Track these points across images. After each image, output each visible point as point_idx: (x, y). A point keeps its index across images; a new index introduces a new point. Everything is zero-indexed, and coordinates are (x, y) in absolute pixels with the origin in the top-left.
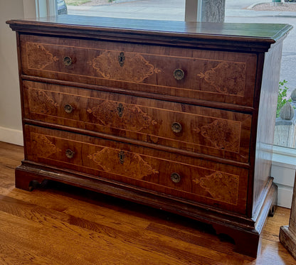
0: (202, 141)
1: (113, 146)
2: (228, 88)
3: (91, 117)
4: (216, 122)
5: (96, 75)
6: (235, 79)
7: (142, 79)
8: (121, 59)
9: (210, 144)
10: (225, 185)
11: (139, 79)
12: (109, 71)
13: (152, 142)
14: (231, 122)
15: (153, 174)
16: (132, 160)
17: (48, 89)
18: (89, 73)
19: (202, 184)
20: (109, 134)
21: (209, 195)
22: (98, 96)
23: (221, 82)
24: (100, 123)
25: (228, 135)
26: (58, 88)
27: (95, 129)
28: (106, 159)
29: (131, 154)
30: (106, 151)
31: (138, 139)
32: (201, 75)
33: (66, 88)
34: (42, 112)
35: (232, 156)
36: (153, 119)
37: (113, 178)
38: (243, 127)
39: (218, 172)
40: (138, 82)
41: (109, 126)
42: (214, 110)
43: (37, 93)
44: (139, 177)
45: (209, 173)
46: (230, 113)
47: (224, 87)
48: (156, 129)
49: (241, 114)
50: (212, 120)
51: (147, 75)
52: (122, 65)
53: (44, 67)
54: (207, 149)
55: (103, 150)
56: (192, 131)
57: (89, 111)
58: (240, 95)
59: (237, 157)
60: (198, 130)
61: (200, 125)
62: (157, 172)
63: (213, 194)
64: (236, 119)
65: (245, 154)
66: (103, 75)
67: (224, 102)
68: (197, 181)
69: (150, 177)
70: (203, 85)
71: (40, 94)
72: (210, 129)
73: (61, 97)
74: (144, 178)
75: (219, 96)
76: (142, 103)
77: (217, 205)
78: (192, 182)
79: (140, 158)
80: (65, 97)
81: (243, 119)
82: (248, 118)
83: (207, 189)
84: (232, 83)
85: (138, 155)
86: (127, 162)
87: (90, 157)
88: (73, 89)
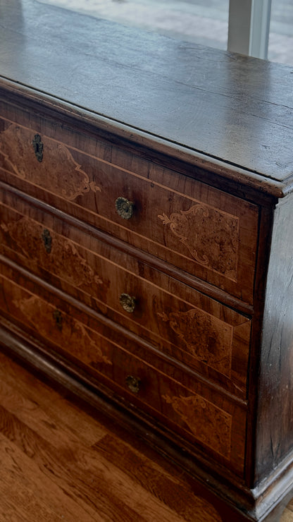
0: (173, 337)
1: (45, 298)
2: (210, 258)
3: (7, 238)
4: (192, 312)
5: (5, 166)
6: (222, 243)
7: (73, 196)
8: (38, 148)
9: (185, 347)
10: (210, 422)
11: (68, 194)
12: (22, 165)
13: (99, 311)
14: (217, 322)
15: (104, 362)
16: (73, 330)
19: (175, 406)
20: (37, 275)
21: (187, 427)
22: (14, 206)
23: (197, 242)
24: (22, 253)
25: (213, 342)
27: (17, 260)
28: (38, 315)
29: (72, 321)
30: (36, 302)
31: (79, 299)
32: (165, 219)
36: (96, 273)
38: (237, 338)
39: (199, 397)
40: (68, 199)
41: (35, 262)
44: (86, 361)
45: (186, 394)
46: (216, 304)
47: (203, 252)
48: (102, 291)
49: (233, 312)
50: (186, 308)
51: (80, 191)
52: (40, 159)
54: (182, 353)
55: (32, 299)
56: (156, 316)
57: (4, 227)
58: (231, 277)
59: (229, 385)
60: (165, 317)
61: (168, 310)
62: (110, 362)
63: (194, 429)
64: (225, 318)
65: (241, 385)
66: (15, 169)
67: (206, 281)
68: (168, 399)
69: (101, 366)
70: (169, 239)
72: (183, 321)
74: (93, 365)
75: (197, 267)
76: (78, 240)
78: (161, 398)
79: (84, 332)
81: (235, 323)
82: (245, 323)
83: (184, 418)
84: (215, 250)
85: (80, 324)
86: (66, 331)
87: (16, 303)
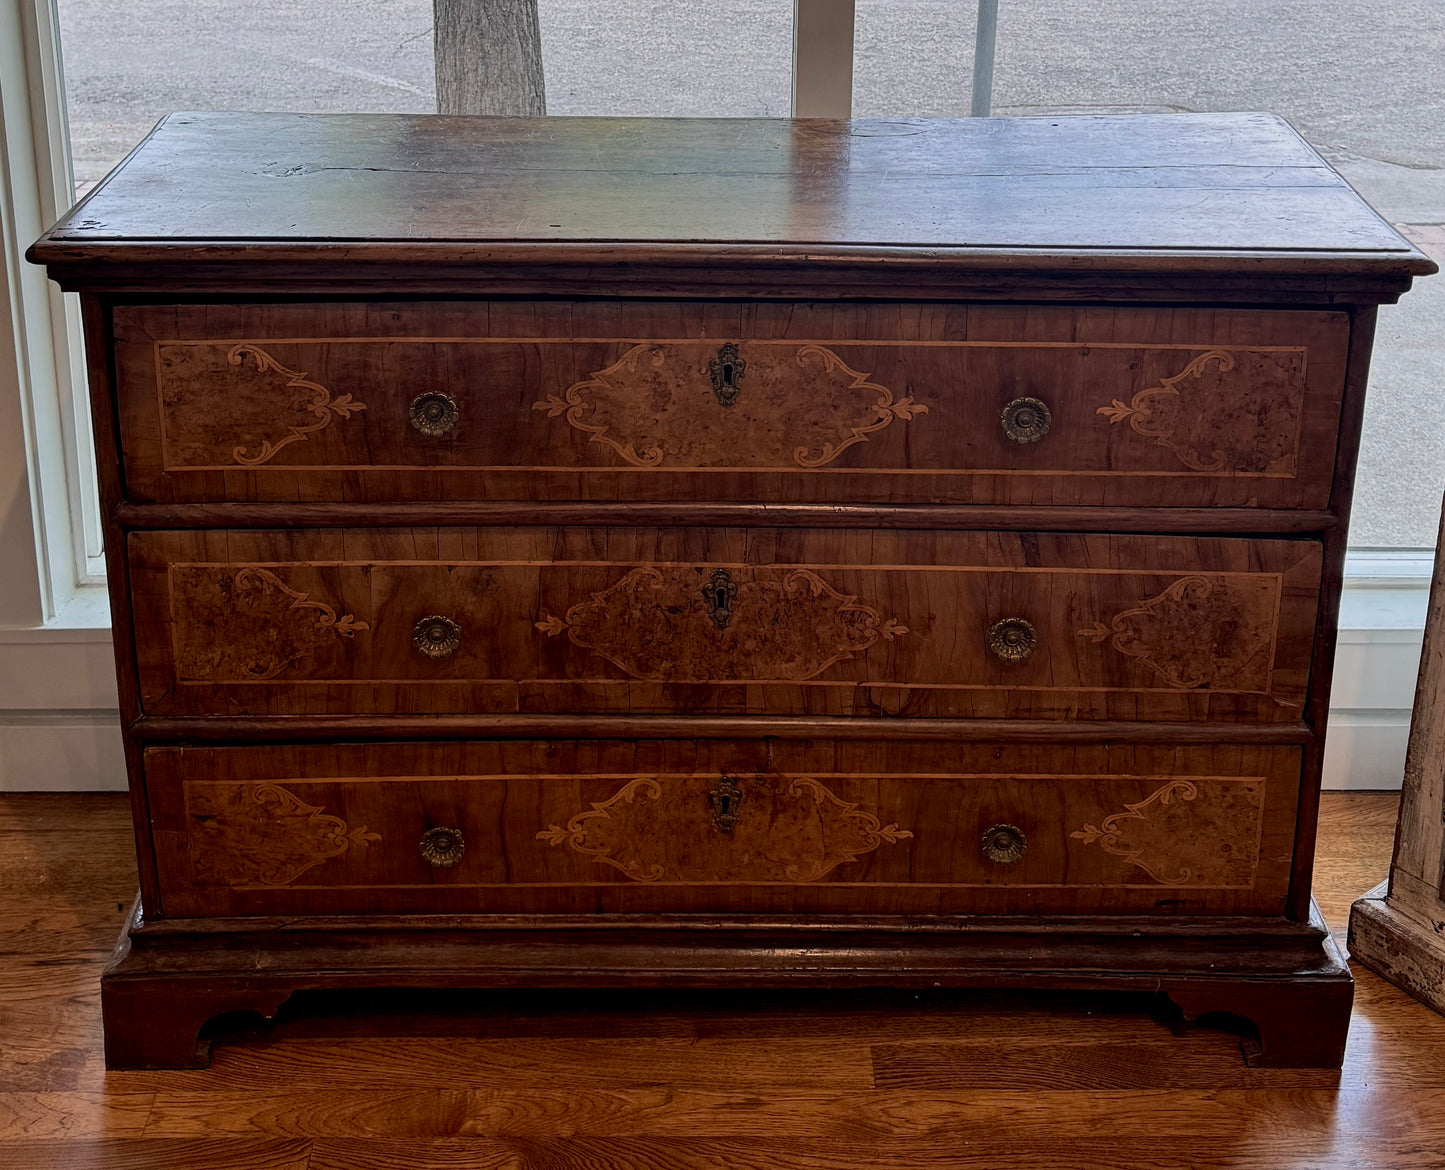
0: (1117, 670)
1: (677, 766)
2: (1230, 451)
3: (555, 653)
4: (1176, 590)
5: (587, 456)
6: (1263, 410)
7: (830, 453)
8: (727, 375)
9: (1151, 680)
10: (1208, 823)
11: (817, 452)
12: (658, 433)
13: (877, 713)
14: (1241, 578)
15: (884, 845)
16: (780, 806)
17: (293, 557)
18: (545, 453)
19: (1109, 840)
21: (1140, 875)
22: (597, 551)
23: (1200, 430)
24: (609, 670)
25: (1229, 631)
26: (357, 540)
27: (579, 701)
28: (642, 828)
29: (775, 784)
30: (642, 792)
31: (808, 713)
32: (1117, 411)
33: (405, 538)
34: (259, 669)
35: (1240, 709)
36: (889, 615)
37: (676, 904)
38: (1291, 593)
39: (1179, 780)
40: (811, 467)
41: (657, 679)
42: (1165, 543)
43: (227, 584)
45: (1142, 790)
46: (1236, 546)
47: (1213, 447)
48: (899, 658)
49: (1280, 543)
50: (1160, 583)
51: (859, 433)
52: (727, 401)
53: (269, 450)
54: (1137, 699)
55: (627, 793)
56: (1071, 642)
57: (549, 625)
58: (1279, 471)
59: (1262, 708)
60: (1100, 632)
61: (1108, 612)
62: (906, 834)
63: (1156, 866)
64: (1261, 564)
65: (1293, 691)
66: (627, 452)
67: (1211, 505)
68: (1088, 834)
69: (870, 863)
70: (1122, 450)
71: (241, 584)
72: (1151, 618)
73: (379, 583)
74: (839, 873)
75: (1192, 483)
77: (1172, 904)
78: (1065, 842)
79: (820, 793)
80: (401, 581)
81: (1288, 561)
82: (1309, 553)
83: (1133, 857)
84: (1246, 430)
85: (808, 778)
86: (756, 821)
87: (553, 835)
88: (448, 538)
